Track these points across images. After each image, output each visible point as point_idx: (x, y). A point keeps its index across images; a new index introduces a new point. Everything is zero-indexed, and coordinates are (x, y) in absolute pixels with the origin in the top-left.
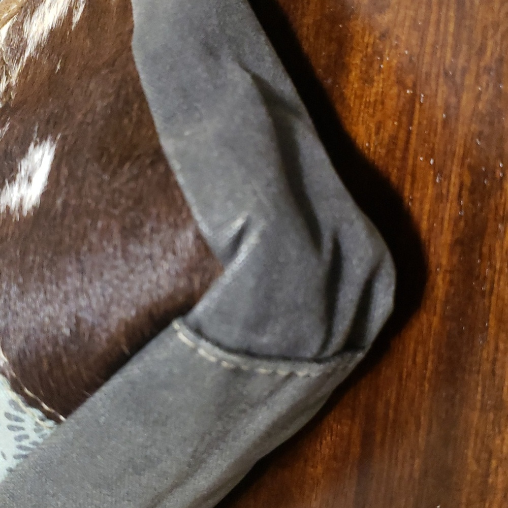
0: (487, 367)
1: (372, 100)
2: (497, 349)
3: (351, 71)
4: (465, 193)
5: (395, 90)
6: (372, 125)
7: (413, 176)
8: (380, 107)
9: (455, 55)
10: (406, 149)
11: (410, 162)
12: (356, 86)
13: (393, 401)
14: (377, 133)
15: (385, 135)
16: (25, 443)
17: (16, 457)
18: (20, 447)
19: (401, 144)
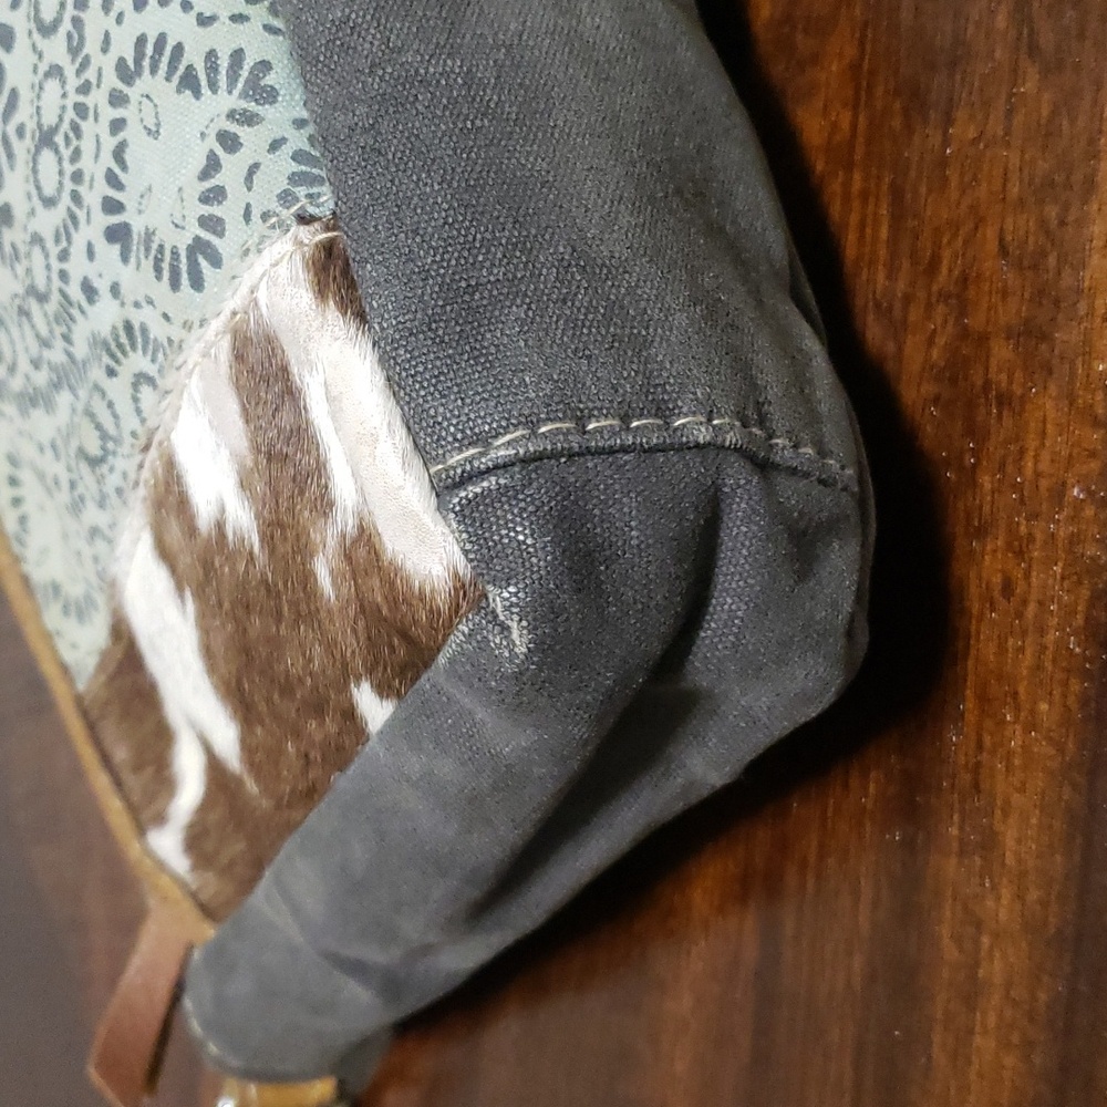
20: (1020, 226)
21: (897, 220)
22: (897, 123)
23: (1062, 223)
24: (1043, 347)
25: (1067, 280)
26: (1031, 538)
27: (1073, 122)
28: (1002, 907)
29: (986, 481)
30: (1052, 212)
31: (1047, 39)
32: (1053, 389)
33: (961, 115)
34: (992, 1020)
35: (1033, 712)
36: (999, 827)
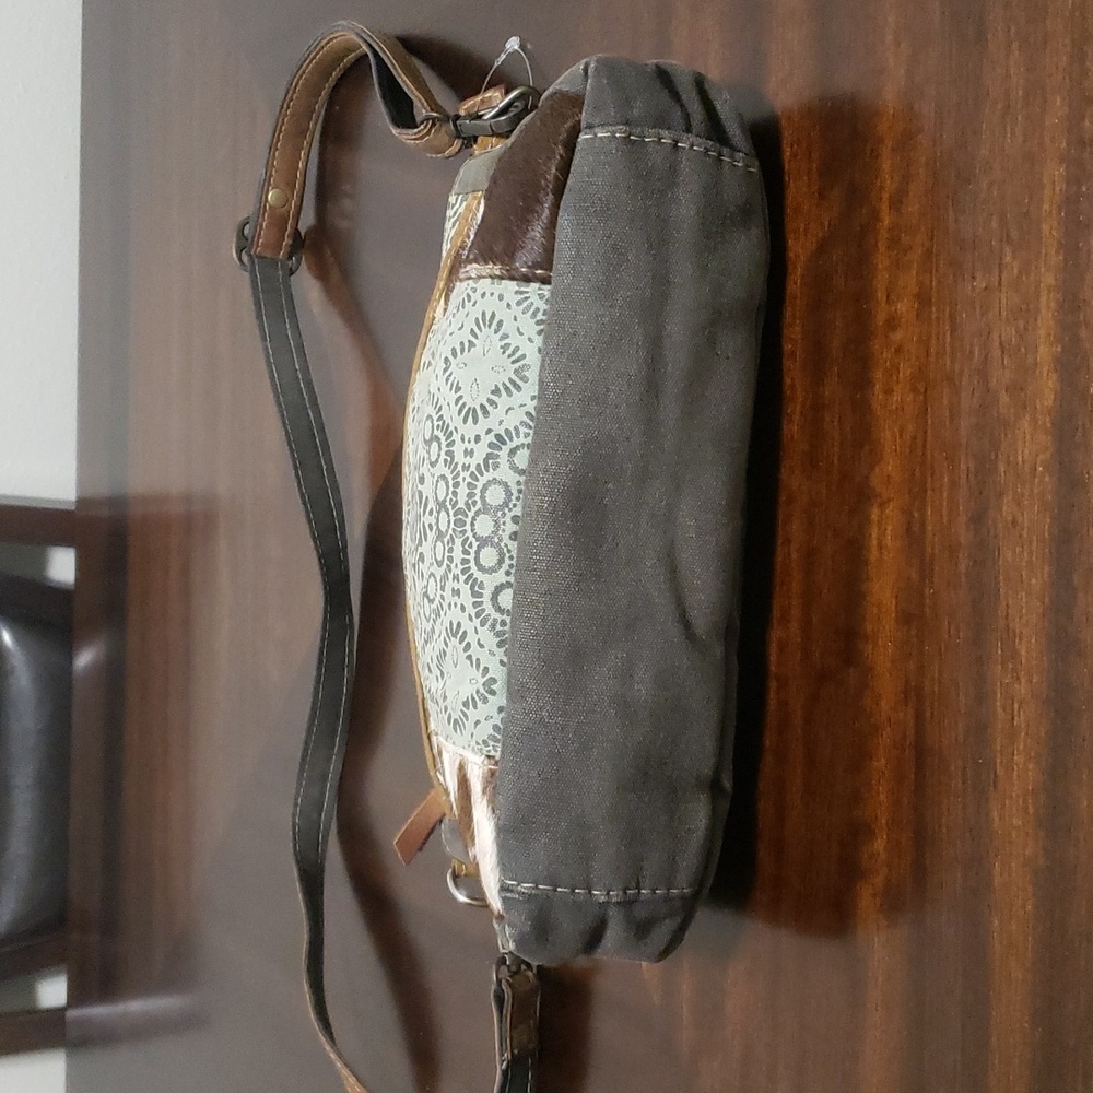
0: (1002, 623)
1: (894, 407)
2: (1007, 605)
3: (874, 386)
4: (972, 477)
5: (910, 398)
6: (896, 430)
7: (932, 467)
8: (901, 413)
9: (953, 362)
10: (924, 446)
11: (929, 457)
12: (880, 397)
13: (936, 676)
14: (901, 436)
15: (907, 437)
16: (540, 316)
17: (540, 333)
18: (538, 323)
19: (920, 442)
20: (1009, 333)
21: (953, 331)
22: (951, 279)
23: (1026, 329)
24: (1023, 395)
25: (1030, 360)
26: (1023, 495)
27: (1028, 278)
28: (1022, 689)
29: (1002, 468)
30: (1021, 324)
31: (1014, 234)
32: (1028, 417)
33: (979, 275)
34: (1021, 747)
35: (1029, 585)
36: (1018, 647)
